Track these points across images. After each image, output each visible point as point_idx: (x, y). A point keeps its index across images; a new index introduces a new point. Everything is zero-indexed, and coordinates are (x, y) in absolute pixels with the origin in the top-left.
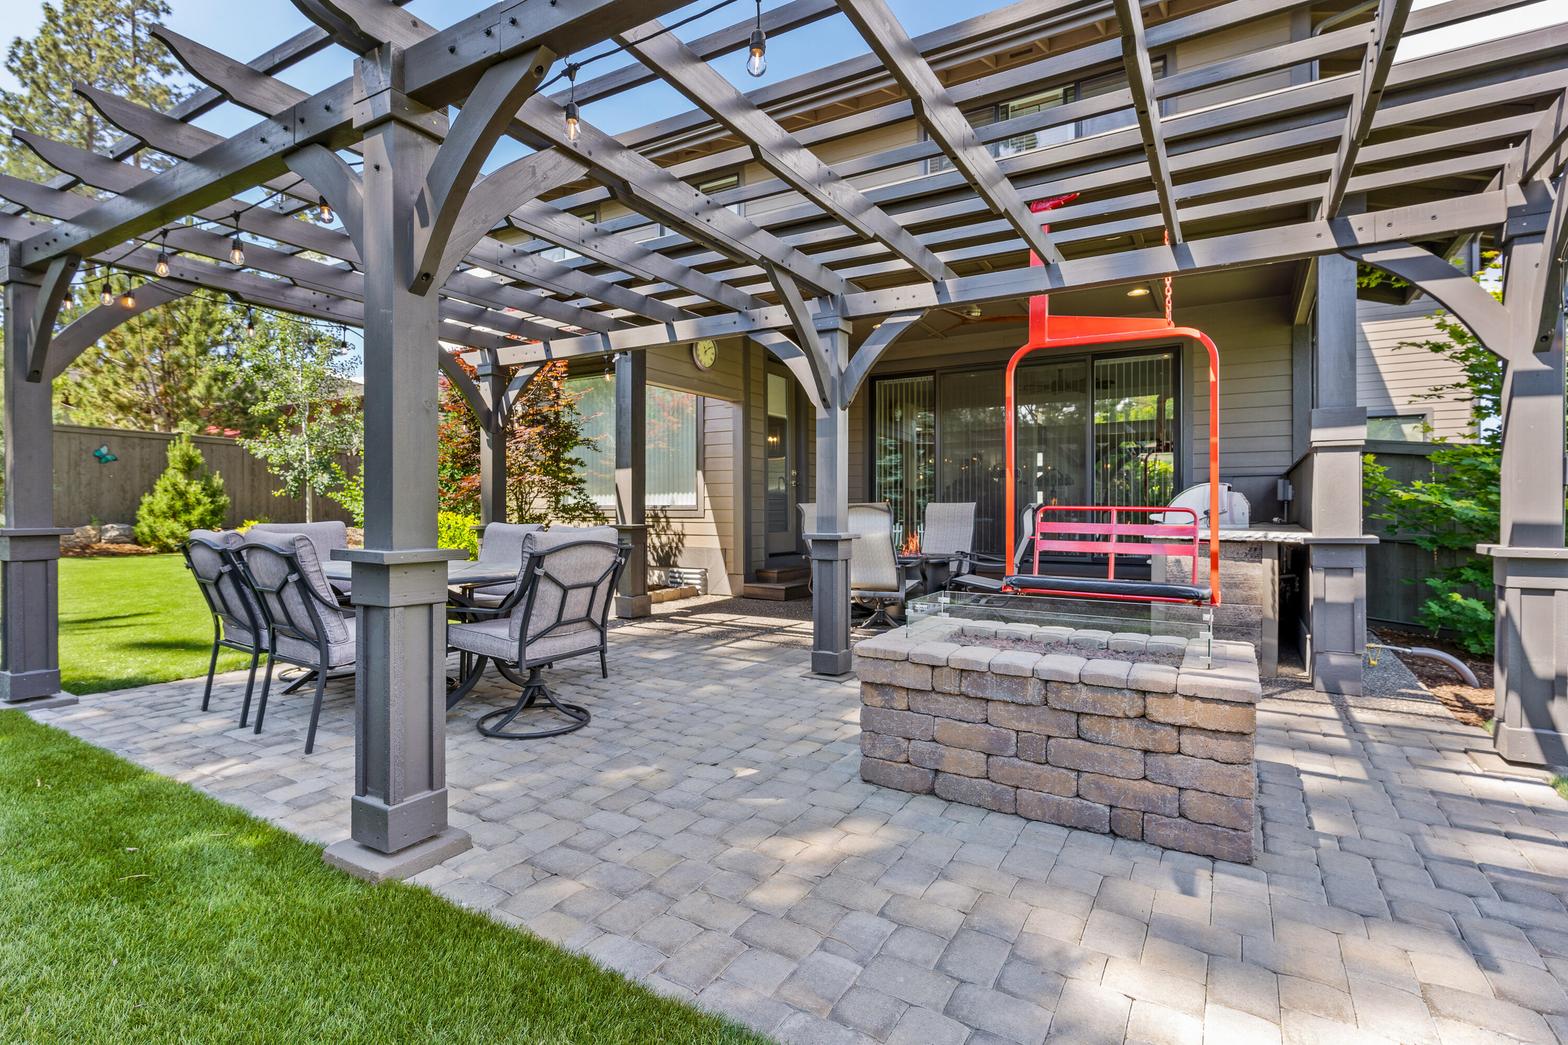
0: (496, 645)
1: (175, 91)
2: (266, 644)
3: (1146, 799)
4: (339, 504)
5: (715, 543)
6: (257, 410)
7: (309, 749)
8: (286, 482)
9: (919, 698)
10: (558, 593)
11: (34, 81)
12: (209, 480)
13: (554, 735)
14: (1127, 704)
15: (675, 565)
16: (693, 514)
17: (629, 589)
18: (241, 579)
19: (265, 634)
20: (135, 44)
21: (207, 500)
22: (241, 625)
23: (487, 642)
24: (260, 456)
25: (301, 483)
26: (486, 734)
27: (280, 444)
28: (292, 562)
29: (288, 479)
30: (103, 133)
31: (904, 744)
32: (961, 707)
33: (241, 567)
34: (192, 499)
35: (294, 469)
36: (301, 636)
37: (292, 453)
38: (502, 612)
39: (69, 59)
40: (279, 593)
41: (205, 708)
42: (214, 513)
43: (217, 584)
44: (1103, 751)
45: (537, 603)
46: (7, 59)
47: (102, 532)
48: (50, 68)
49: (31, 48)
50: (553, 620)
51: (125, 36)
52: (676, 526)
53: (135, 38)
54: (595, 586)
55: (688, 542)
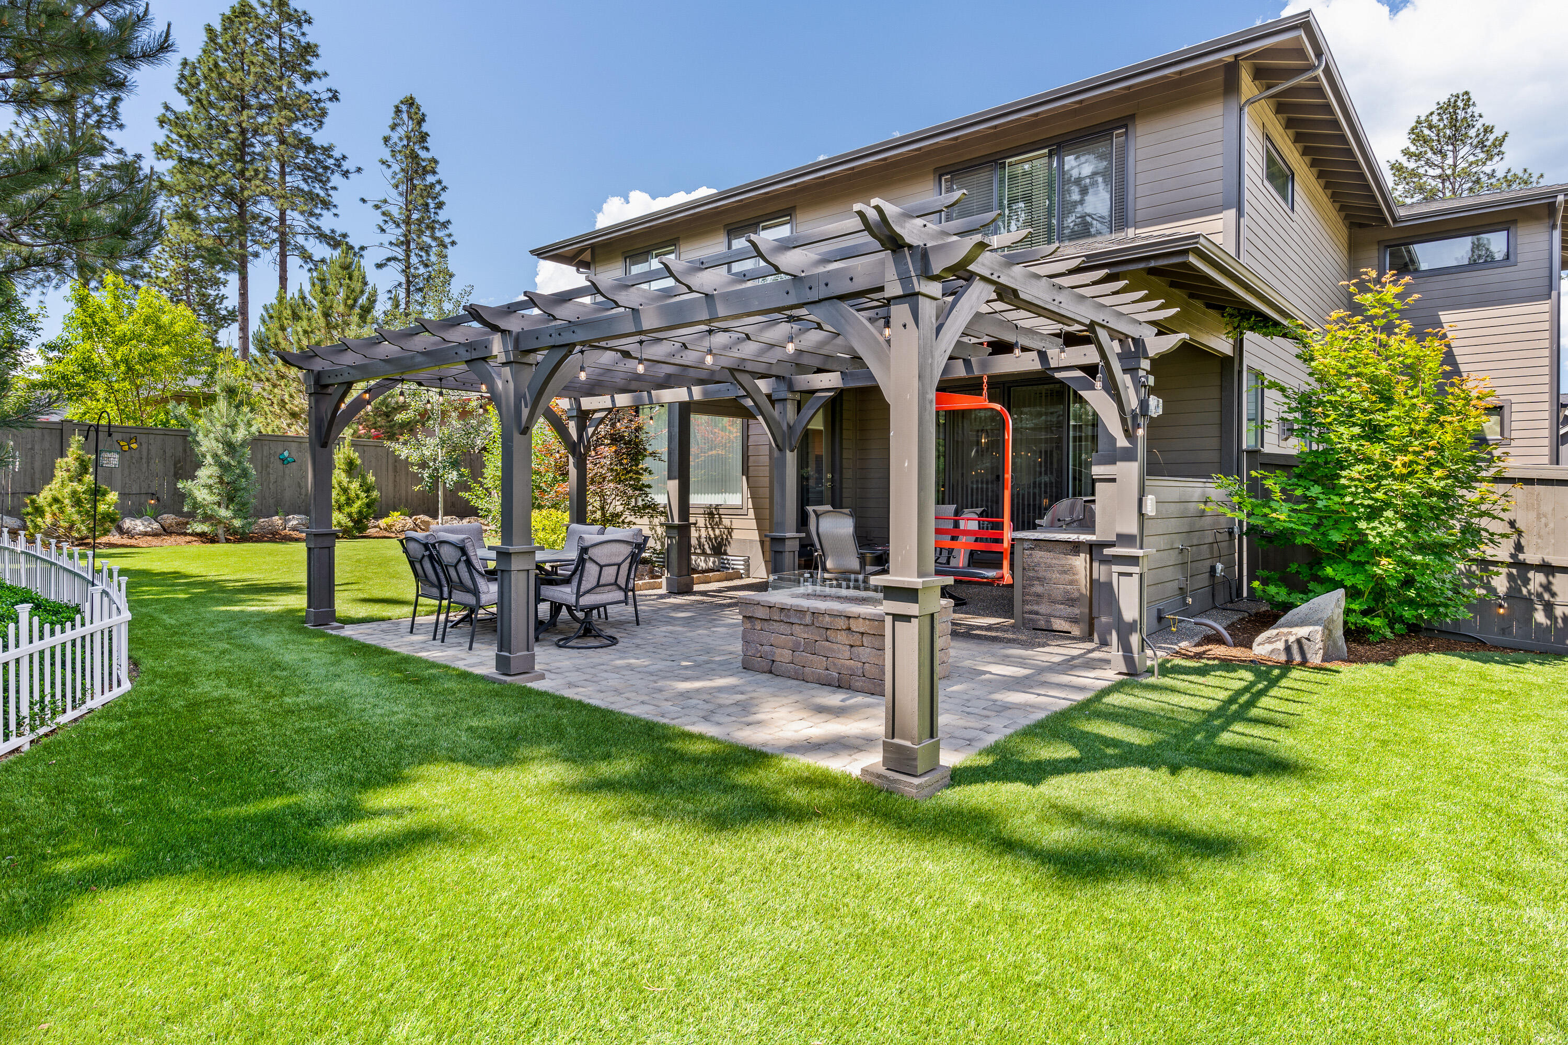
0: (565, 597)
1: (315, 97)
2: (446, 595)
3: (851, 669)
4: (468, 502)
5: (755, 536)
6: (400, 417)
7: (470, 648)
8: (423, 478)
9: (766, 624)
10: (597, 568)
11: (199, 100)
12: (364, 478)
13: (596, 647)
14: (842, 623)
15: (726, 554)
16: (739, 512)
17: (676, 570)
18: (435, 560)
19: (446, 589)
20: (281, 57)
21: (363, 495)
22: (433, 585)
23: (560, 595)
24: (403, 457)
25: (435, 479)
26: (560, 647)
27: (419, 445)
28: (463, 550)
29: (426, 475)
30: (253, 140)
31: (760, 648)
32: (783, 628)
33: (434, 553)
34: (352, 495)
35: (429, 467)
36: (467, 590)
37: (427, 453)
38: (567, 581)
39: (228, 77)
40: (455, 567)
41: (411, 632)
42: (368, 505)
43: (421, 562)
44: (835, 646)
45: (585, 574)
46: (176, 81)
47: (286, 521)
48: (211, 86)
49: (195, 68)
50: (595, 583)
51: (273, 49)
52: (726, 522)
53: (282, 50)
54: (619, 565)
55: (735, 535)
